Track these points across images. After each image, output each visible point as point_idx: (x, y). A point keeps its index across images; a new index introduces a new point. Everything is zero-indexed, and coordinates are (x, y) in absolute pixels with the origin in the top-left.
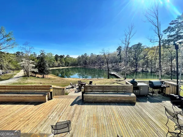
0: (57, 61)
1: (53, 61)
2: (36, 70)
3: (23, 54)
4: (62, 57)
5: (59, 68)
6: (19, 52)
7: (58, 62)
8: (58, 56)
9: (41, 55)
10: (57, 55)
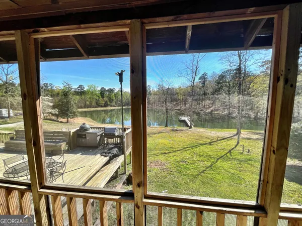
0: (103, 97)
1: (97, 98)
2: (56, 111)
3: (54, 86)
4: (111, 91)
5: (105, 108)
6: (47, 84)
7: (104, 99)
8: (105, 89)
9: (80, 89)
10: (103, 88)
